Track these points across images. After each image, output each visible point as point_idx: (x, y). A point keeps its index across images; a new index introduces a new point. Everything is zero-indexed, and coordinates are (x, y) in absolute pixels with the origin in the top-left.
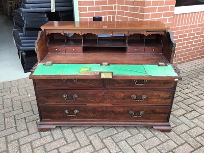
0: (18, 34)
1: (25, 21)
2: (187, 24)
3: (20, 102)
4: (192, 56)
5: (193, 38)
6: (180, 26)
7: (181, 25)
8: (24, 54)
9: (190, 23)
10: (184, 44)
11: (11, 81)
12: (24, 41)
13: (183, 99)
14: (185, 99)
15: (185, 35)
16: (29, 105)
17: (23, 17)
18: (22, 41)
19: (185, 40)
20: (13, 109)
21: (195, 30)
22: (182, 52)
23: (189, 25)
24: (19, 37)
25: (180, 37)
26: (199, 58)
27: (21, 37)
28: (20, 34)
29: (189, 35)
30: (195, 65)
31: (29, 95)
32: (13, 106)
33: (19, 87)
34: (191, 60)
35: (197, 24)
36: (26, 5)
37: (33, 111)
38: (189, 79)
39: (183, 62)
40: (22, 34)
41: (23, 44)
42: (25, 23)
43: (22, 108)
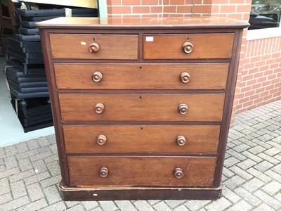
0: (15, 73)
1: (27, 55)
2: (259, 54)
3: (22, 184)
4: (266, 98)
5: (266, 74)
6: (250, 57)
7: (252, 55)
8: (24, 103)
9: (263, 53)
10: (255, 81)
11: (4, 148)
12: (24, 84)
13: (272, 165)
14: (275, 165)
15: (256, 70)
16: (39, 189)
17: (24, 48)
18: (21, 84)
19: (256, 76)
20: (12, 196)
21: (268, 62)
22: (253, 92)
23: (261, 55)
24: (16, 78)
25: (250, 72)
26: (273, 100)
27: (20, 79)
28: (18, 73)
29: (261, 69)
30: (271, 110)
31: (37, 171)
32: (11, 192)
33: (18, 158)
34: (264, 103)
35: (271, 54)
36: (29, 30)
37: (46, 198)
38: (270, 133)
39: (254, 107)
40: (21, 73)
41: (23, 89)
42: (27, 57)
43: (28, 195)
